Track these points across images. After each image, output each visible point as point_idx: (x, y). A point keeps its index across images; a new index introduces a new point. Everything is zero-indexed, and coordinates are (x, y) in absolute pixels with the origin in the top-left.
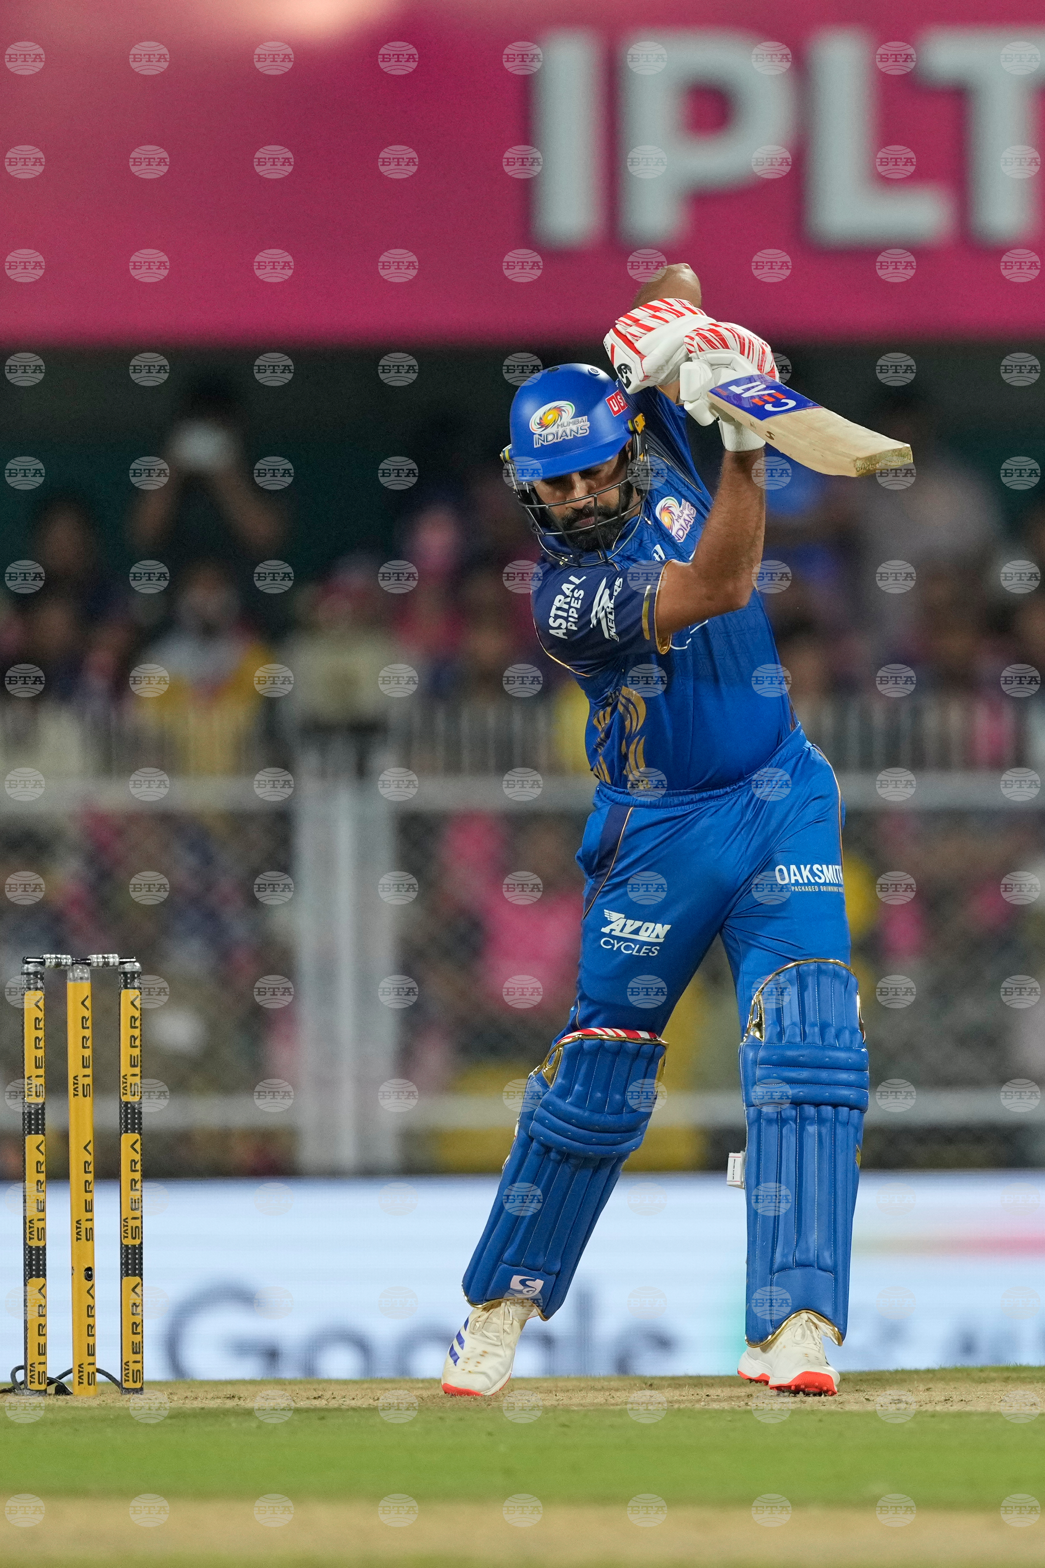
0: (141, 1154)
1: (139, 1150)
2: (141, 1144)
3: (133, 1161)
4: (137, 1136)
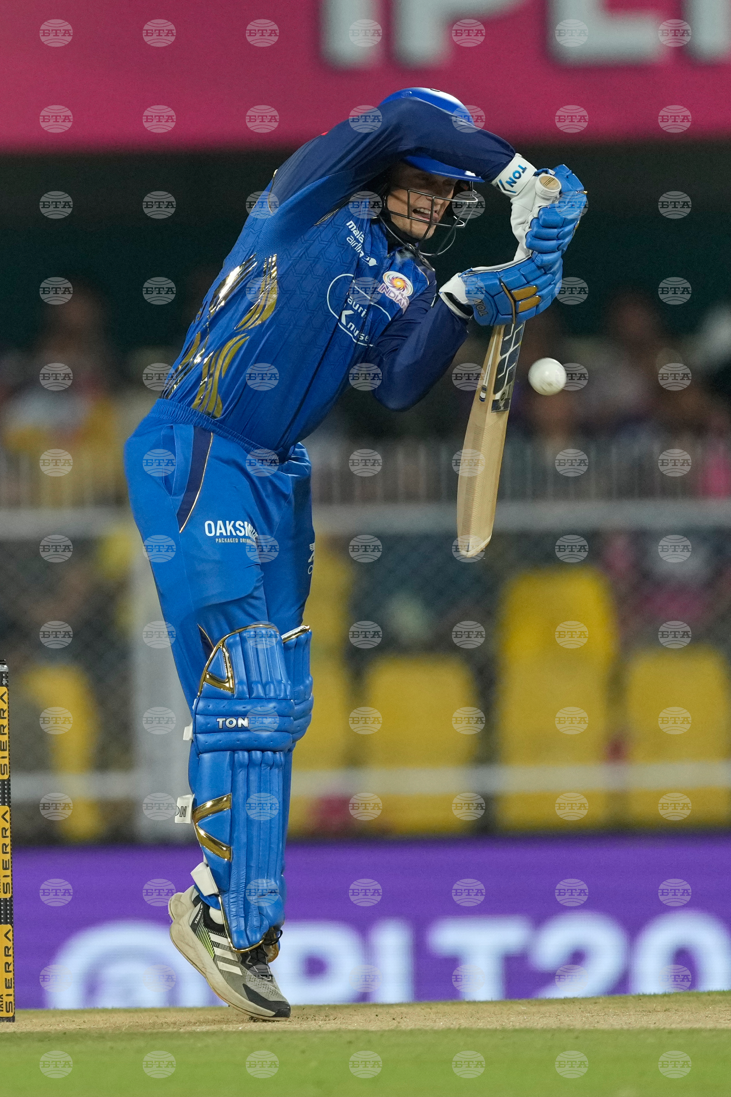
0: (10, 823)
1: (8, 819)
2: (10, 815)
3: (4, 828)
4: (7, 808)
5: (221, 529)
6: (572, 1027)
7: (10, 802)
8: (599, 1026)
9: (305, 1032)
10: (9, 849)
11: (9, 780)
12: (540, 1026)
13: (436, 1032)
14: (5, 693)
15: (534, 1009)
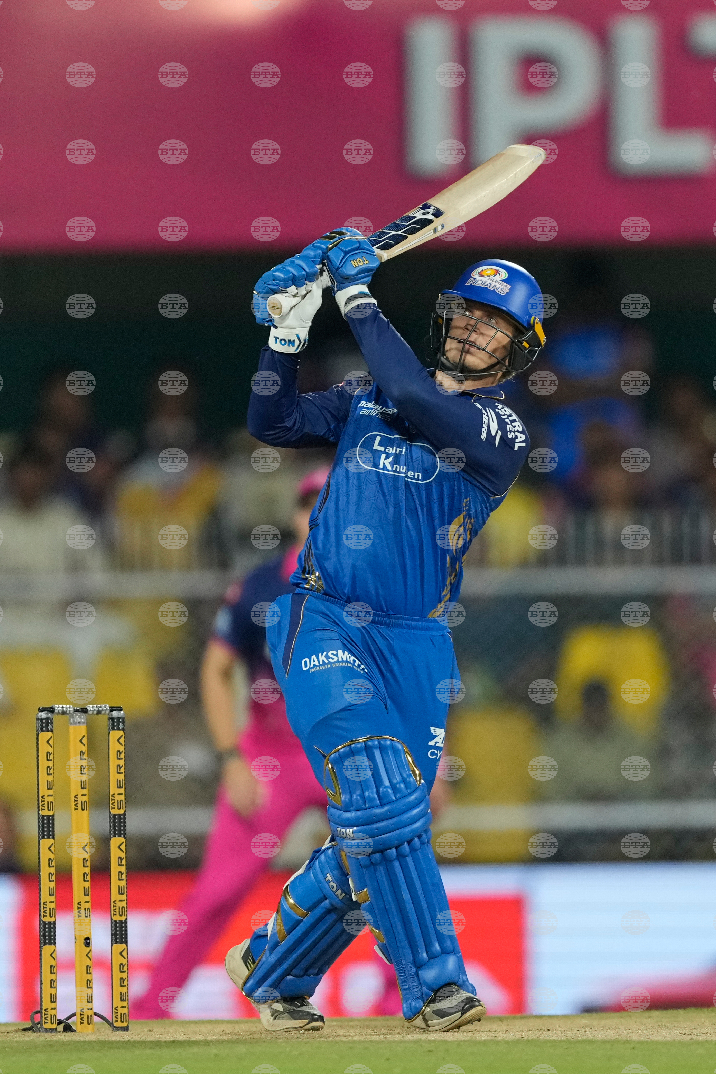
0: (126, 853)
2: (126, 846)
3: (120, 858)
4: (122, 839)
5: (314, 661)
6: (629, 1039)
7: (125, 834)
8: (652, 1038)
9: (389, 1042)
10: (124, 876)
11: (124, 814)
12: (599, 1038)
13: (507, 1043)
14: (122, 736)
15: (595, 1022)
